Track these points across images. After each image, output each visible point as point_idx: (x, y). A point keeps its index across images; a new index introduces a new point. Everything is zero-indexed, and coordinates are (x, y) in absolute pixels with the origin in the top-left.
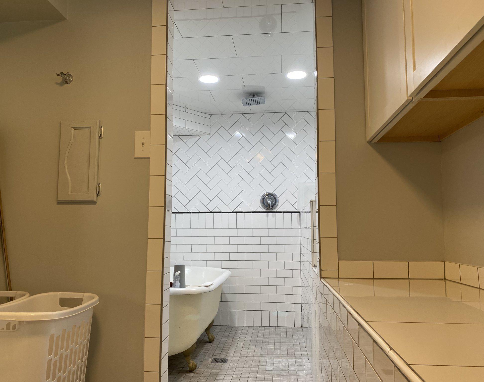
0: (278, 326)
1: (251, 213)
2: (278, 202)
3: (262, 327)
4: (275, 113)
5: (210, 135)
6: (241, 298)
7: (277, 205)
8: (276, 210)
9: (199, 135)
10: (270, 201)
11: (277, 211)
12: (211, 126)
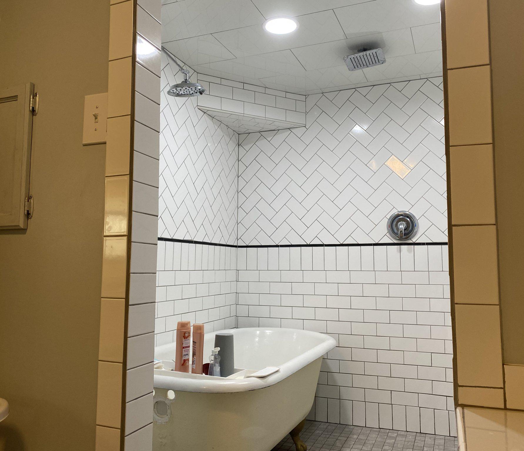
0: (420, 433)
1: (372, 246)
2: (418, 227)
3: (393, 431)
4: (410, 81)
5: (305, 127)
6: (358, 381)
7: (417, 232)
8: (414, 240)
9: (289, 129)
10: (402, 226)
11: (416, 242)
12: (306, 113)
